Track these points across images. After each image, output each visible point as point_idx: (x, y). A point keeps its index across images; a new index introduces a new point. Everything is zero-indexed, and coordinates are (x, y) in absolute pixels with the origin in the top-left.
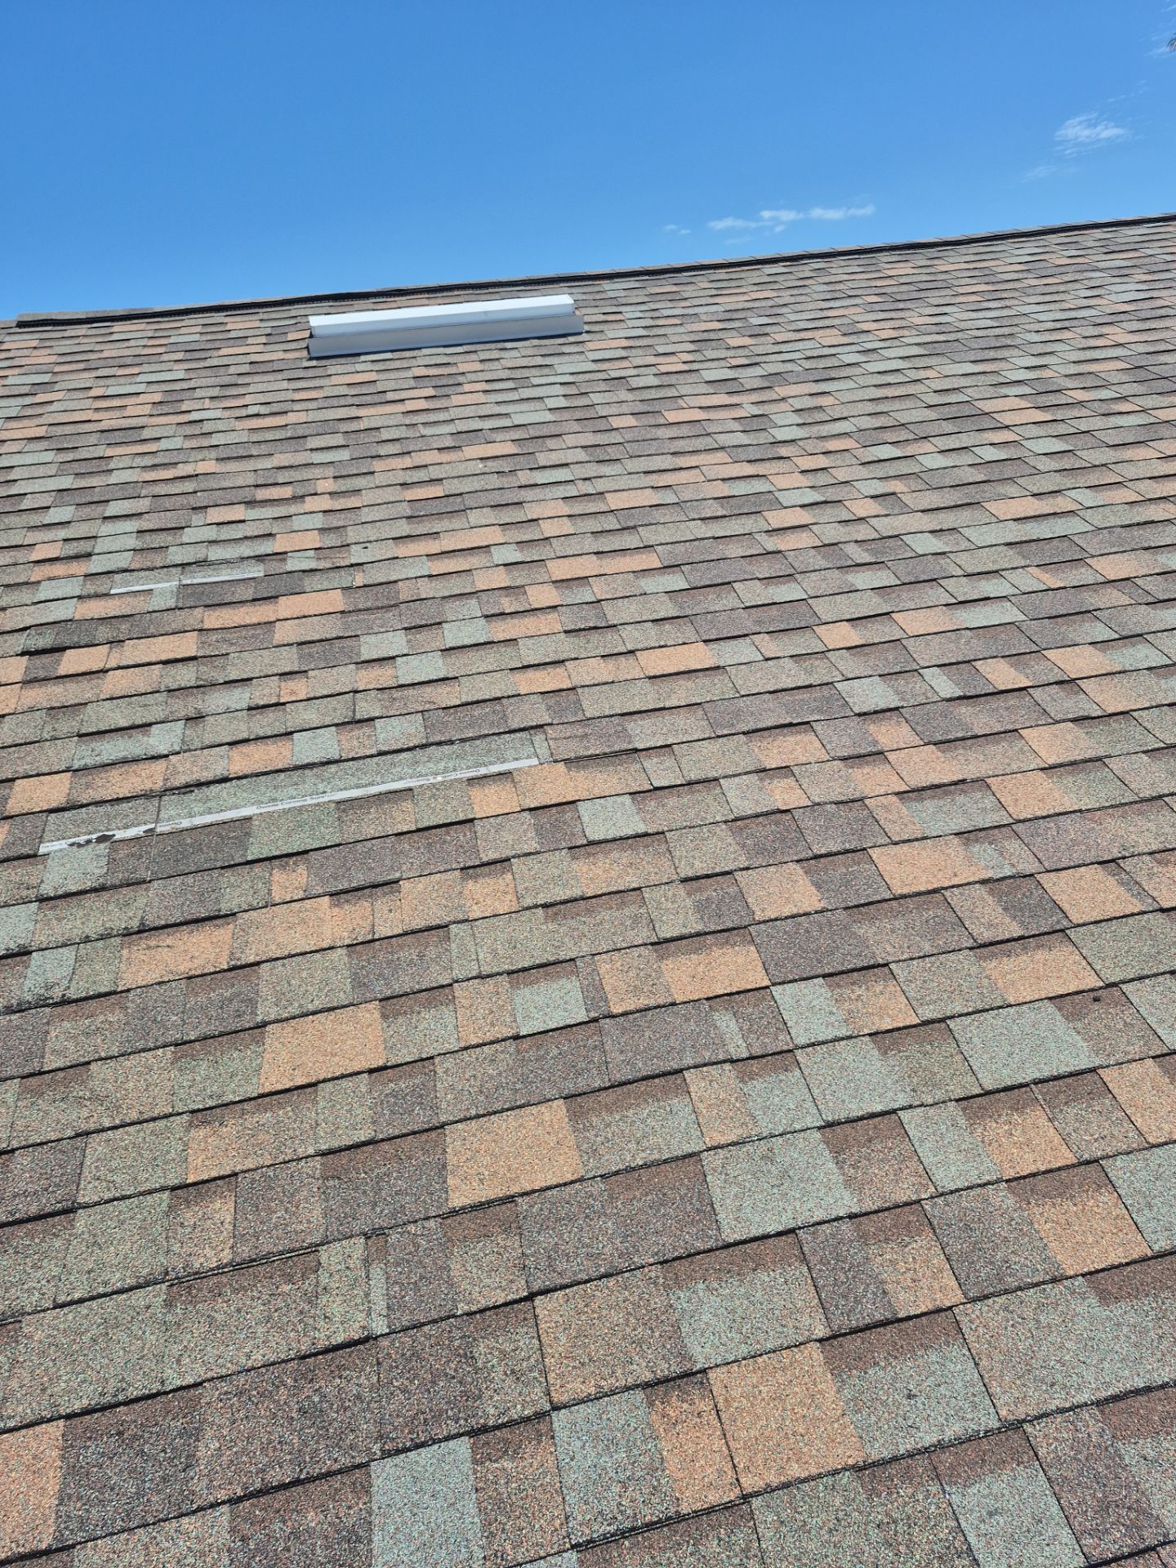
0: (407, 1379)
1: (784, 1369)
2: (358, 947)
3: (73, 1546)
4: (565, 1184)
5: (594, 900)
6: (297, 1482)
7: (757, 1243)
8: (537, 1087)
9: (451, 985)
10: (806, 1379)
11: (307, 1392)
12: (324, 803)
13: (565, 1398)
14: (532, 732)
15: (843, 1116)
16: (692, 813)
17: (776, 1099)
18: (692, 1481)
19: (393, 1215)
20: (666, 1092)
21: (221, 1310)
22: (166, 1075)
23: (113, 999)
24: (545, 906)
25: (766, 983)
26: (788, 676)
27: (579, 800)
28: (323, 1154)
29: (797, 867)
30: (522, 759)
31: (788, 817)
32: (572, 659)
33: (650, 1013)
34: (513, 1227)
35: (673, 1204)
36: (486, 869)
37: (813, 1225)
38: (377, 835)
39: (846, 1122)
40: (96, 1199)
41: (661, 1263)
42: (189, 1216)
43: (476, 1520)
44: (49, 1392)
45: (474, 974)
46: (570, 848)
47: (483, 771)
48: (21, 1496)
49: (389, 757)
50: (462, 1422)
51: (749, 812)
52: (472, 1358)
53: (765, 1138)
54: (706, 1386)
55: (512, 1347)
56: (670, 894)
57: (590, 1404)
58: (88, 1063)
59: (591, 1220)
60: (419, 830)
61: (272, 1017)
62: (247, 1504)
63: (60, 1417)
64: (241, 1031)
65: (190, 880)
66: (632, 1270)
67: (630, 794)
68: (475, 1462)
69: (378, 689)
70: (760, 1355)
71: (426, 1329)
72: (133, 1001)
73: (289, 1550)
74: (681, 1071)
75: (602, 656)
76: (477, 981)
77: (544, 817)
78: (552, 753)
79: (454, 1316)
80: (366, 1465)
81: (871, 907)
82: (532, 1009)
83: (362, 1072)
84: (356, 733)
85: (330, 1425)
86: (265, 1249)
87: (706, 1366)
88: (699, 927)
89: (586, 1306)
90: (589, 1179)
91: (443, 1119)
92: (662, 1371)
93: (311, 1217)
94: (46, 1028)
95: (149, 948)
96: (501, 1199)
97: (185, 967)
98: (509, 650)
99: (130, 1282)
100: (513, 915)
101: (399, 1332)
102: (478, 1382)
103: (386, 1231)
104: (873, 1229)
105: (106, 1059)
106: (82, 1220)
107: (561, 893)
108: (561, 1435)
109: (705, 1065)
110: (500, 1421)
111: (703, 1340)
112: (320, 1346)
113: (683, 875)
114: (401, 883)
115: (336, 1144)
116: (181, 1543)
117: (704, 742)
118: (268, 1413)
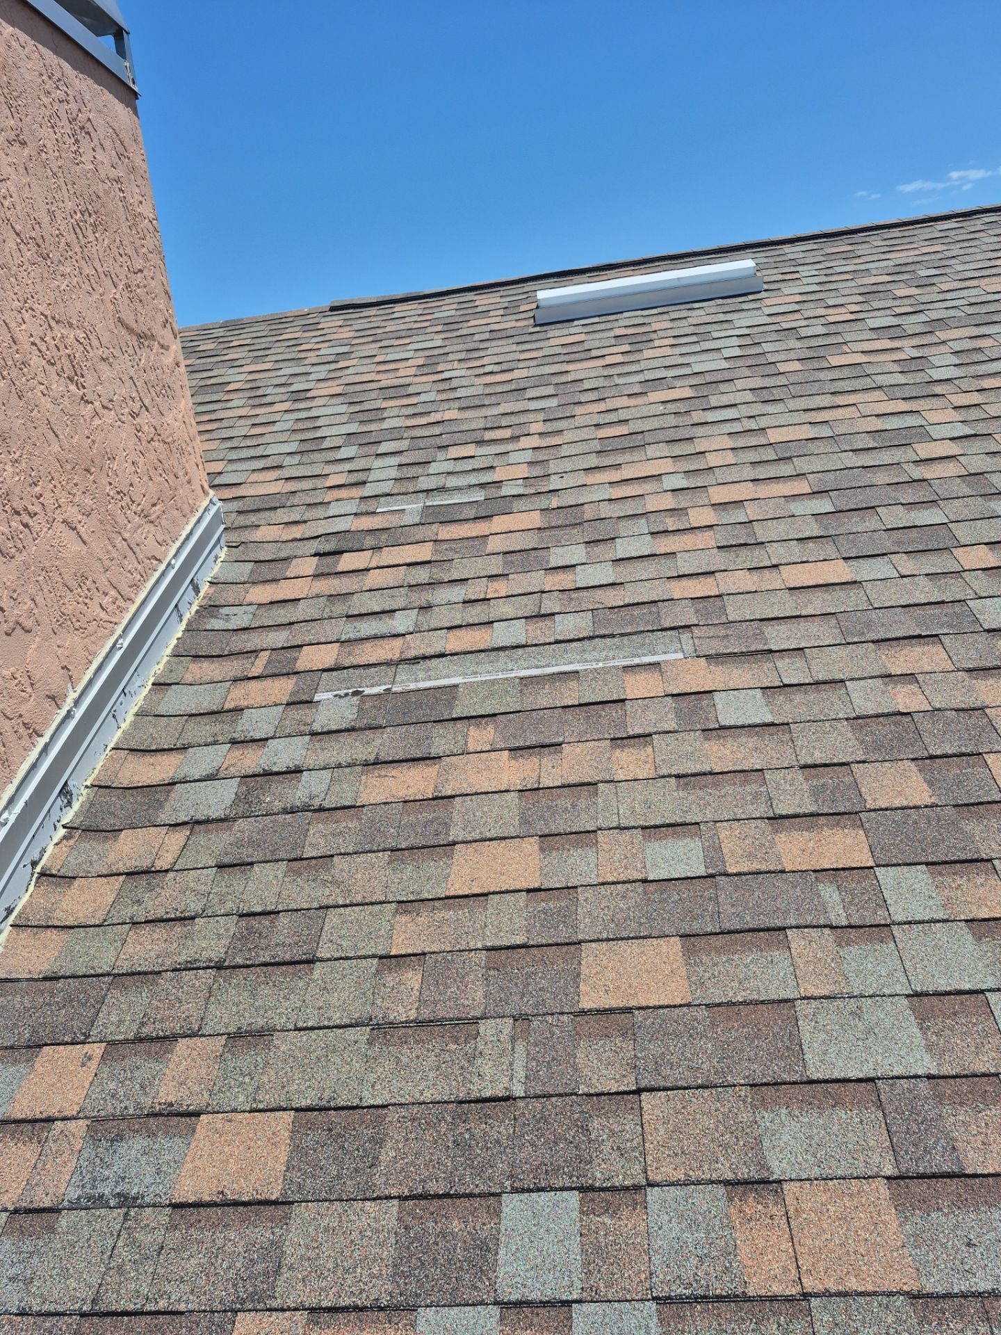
0: (536, 1136)
1: (851, 1196)
2: (527, 793)
3: (292, 1203)
4: (675, 1006)
5: (720, 776)
6: (447, 1196)
7: (838, 1085)
8: (658, 924)
9: (595, 831)
10: (871, 1208)
11: (461, 1130)
12: (511, 678)
13: (659, 1178)
14: (681, 631)
15: (931, 989)
16: (816, 709)
17: (870, 965)
18: (760, 1271)
19: (536, 1005)
20: (769, 945)
21: (406, 1054)
22: (382, 872)
23: (352, 811)
24: (678, 776)
25: (871, 863)
26: (922, 592)
27: (715, 691)
28: (488, 949)
29: (912, 765)
30: (670, 653)
31: (909, 719)
32: (722, 571)
33: (762, 876)
34: (630, 1033)
35: (766, 1039)
36: (632, 741)
37: (892, 1078)
38: (548, 706)
39: (934, 995)
40: (329, 956)
41: (751, 1086)
42: (390, 979)
43: (578, 1257)
44: (286, 1089)
45: (615, 824)
46: (703, 730)
47: (637, 661)
48: (263, 1159)
49: (563, 645)
50: (575, 1179)
51: (871, 712)
52: (588, 1130)
53: (856, 997)
54: (779, 1195)
55: (620, 1128)
56: (789, 777)
57: (679, 1187)
58: (332, 856)
59: (694, 1039)
60: (581, 705)
61: (460, 839)
62: (411, 1203)
63: (292, 1109)
64: (437, 846)
65: (412, 728)
66: (726, 1086)
67: (761, 688)
68: (582, 1212)
69: (560, 591)
70: (831, 1179)
71: (554, 1099)
72: (366, 814)
73: (437, 1245)
74: (784, 929)
75: (749, 569)
76: (617, 831)
77: (684, 703)
78: (696, 650)
79: (576, 1094)
80: (499, 1195)
81: (980, 807)
82: (659, 860)
83: (522, 891)
84: (540, 624)
85: (475, 1158)
86: (441, 1014)
87: (781, 1178)
88: (813, 809)
89: (684, 1108)
90: (695, 1005)
91: (580, 937)
92: (742, 1174)
93: (475, 997)
94: (307, 827)
95: (380, 776)
96: (621, 1009)
97: (403, 793)
98: (668, 562)
99: (346, 1021)
100: (650, 781)
101: (533, 1098)
102: (590, 1150)
103: (530, 1017)
104: (949, 1092)
105: (344, 854)
106: (318, 969)
107: (692, 767)
108: (653, 1207)
109: (806, 927)
110: (604, 1185)
111: (781, 1156)
112: (474, 1095)
113: (802, 762)
114: (563, 746)
115: (498, 943)
116: (364, 1220)
117: (834, 647)
118: (431, 1139)
